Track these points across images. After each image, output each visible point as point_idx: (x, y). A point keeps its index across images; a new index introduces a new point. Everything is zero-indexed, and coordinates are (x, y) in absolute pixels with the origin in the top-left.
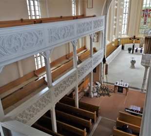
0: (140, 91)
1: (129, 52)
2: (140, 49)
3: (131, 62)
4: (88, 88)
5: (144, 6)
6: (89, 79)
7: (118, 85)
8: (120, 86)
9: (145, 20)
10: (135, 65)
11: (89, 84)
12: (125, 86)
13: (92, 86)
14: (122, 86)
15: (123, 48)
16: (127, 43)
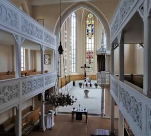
0: (100, 116)
1: (81, 87)
2: (89, 83)
3: (85, 92)
4: (38, 121)
5: (87, 49)
6: (39, 109)
7: (75, 110)
8: (79, 111)
9: (90, 60)
10: (88, 94)
11: (40, 113)
12: (83, 111)
13: (44, 115)
14: (81, 111)
15: (74, 84)
16: (77, 80)
